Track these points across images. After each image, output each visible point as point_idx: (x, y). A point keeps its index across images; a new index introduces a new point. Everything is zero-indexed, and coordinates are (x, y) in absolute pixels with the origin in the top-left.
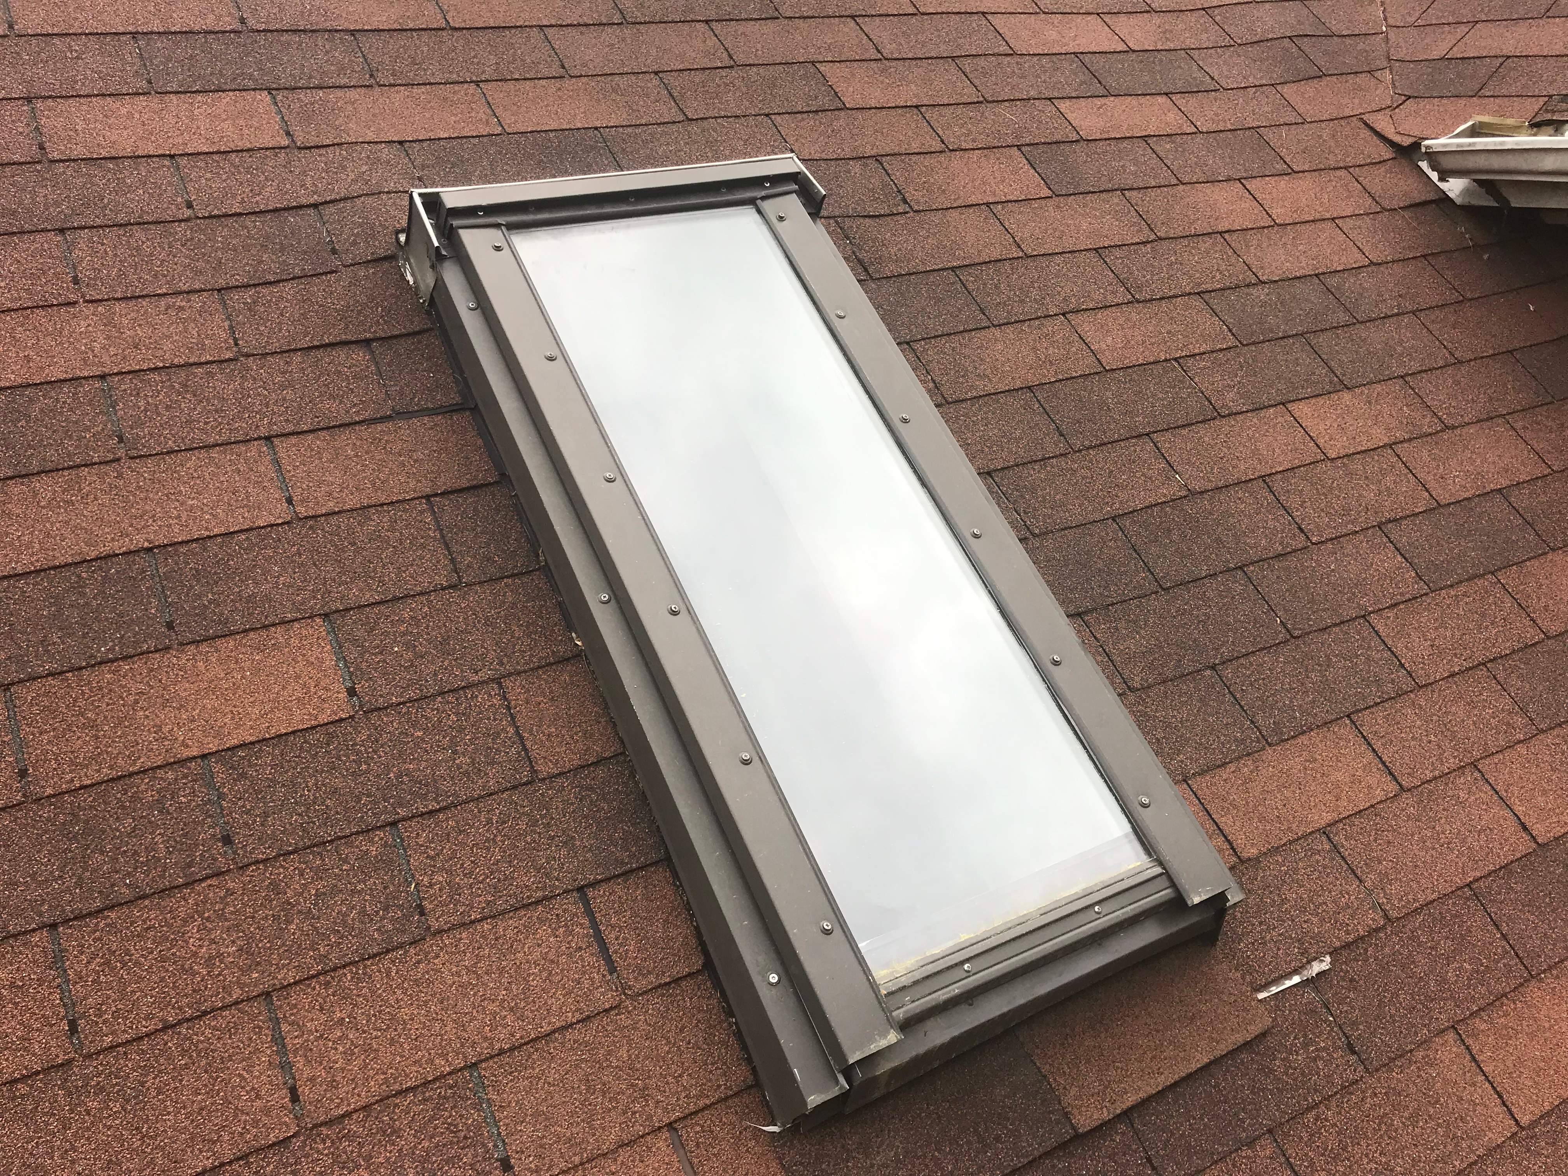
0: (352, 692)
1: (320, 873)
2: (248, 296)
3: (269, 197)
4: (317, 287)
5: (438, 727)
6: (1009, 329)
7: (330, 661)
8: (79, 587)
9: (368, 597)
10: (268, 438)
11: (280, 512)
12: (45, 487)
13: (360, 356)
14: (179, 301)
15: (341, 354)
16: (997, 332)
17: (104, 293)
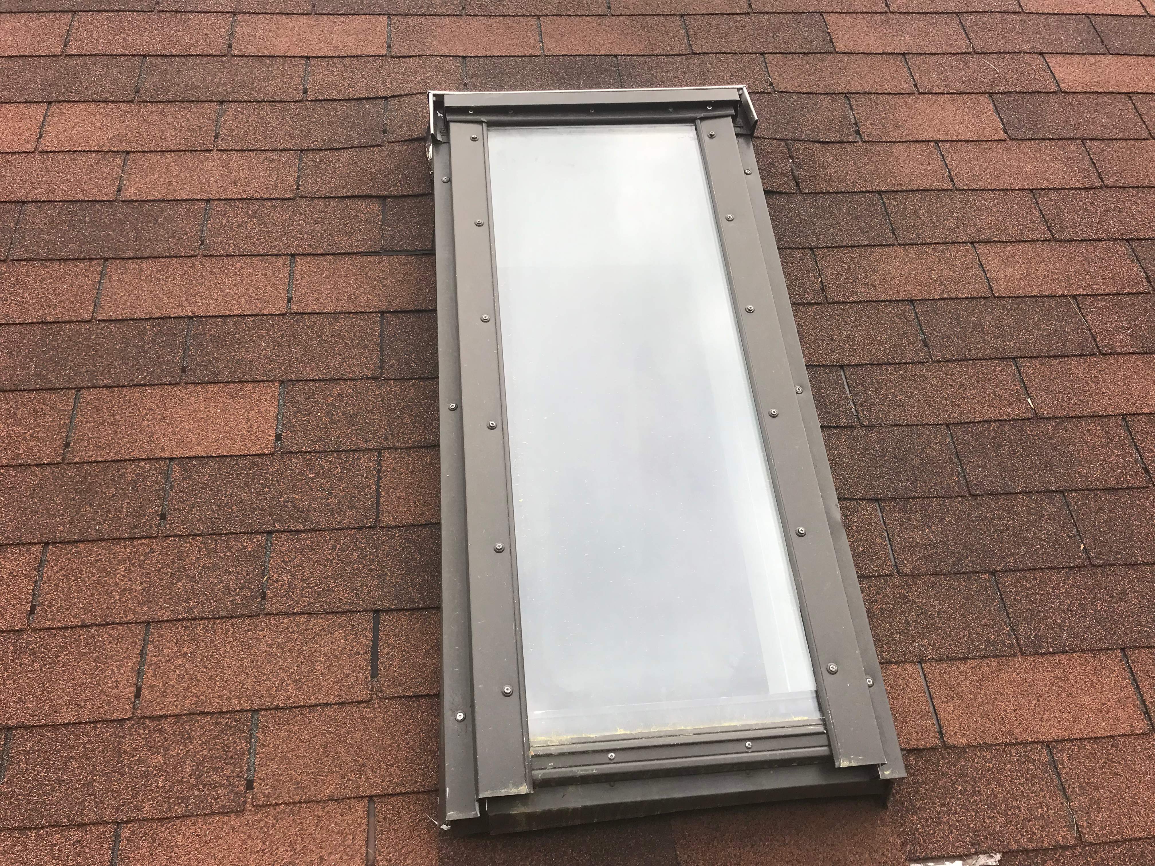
0: (278, 437)
1: (210, 553)
2: (318, 156)
3: (359, 90)
4: (364, 156)
5: (325, 475)
6: (912, 250)
7: (273, 412)
8: (141, 335)
9: (314, 375)
10: (293, 256)
11: (281, 306)
12: (149, 267)
13: (375, 207)
14: (274, 156)
15: (362, 205)
16: (900, 251)
17: (231, 145)
